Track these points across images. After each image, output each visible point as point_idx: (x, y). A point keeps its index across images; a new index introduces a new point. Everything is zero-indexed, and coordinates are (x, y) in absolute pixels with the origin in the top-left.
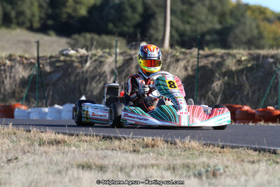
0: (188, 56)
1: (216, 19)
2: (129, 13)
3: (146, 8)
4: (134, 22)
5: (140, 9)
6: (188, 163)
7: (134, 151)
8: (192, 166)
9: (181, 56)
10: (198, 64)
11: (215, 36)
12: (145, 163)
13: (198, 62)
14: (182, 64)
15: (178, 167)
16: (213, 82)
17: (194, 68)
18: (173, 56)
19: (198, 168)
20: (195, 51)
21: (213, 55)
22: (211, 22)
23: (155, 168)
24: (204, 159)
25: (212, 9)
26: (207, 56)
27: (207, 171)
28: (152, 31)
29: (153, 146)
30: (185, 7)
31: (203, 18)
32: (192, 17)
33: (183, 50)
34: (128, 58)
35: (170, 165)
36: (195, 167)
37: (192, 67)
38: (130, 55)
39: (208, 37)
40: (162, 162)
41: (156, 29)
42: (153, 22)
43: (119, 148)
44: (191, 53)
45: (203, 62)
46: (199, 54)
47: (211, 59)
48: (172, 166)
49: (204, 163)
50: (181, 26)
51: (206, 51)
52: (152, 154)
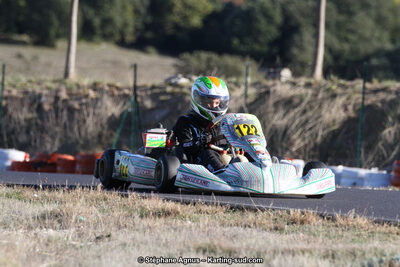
0: (350, 90)
1: (386, 36)
2: (263, 24)
3: (287, 17)
4: (269, 37)
5: (278, 18)
6: (354, 249)
7: (276, 229)
8: (359, 253)
9: (339, 91)
10: (363, 103)
11: (384, 61)
12: (291, 247)
13: (363, 99)
14: (340, 101)
15: (339, 253)
16: (384, 128)
17: (357, 108)
18: (328, 90)
19: (368, 256)
20: (359, 84)
21: (385, 90)
22: (379, 39)
23: (307, 254)
24: (376, 243)
25: (380, 21)
26: (376, 91)
27: (381, 261)
28: (295, 51)
29: (302, 222)
30: (342, 18)
31: (368, 33)
32: (352, 32)
33: (342, 82)
34: (263, 90)
35: (328, 251)
36: (364, 254)
37: (355, 106)
38: (266, 87)
39: (374, 62)
40: (317, 246)
41: (302, 49)
42: (296, 38)
43: (255, 224)
44: (353, 87)
45: (371, 100)
46: (364, 88)
47: (382, 95)
48: (330, 252)
49: (376, 249)
50: (337, 45)
51: (376, 84)
52: (301, 234)
